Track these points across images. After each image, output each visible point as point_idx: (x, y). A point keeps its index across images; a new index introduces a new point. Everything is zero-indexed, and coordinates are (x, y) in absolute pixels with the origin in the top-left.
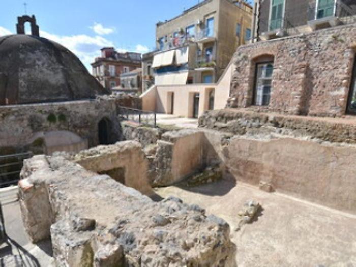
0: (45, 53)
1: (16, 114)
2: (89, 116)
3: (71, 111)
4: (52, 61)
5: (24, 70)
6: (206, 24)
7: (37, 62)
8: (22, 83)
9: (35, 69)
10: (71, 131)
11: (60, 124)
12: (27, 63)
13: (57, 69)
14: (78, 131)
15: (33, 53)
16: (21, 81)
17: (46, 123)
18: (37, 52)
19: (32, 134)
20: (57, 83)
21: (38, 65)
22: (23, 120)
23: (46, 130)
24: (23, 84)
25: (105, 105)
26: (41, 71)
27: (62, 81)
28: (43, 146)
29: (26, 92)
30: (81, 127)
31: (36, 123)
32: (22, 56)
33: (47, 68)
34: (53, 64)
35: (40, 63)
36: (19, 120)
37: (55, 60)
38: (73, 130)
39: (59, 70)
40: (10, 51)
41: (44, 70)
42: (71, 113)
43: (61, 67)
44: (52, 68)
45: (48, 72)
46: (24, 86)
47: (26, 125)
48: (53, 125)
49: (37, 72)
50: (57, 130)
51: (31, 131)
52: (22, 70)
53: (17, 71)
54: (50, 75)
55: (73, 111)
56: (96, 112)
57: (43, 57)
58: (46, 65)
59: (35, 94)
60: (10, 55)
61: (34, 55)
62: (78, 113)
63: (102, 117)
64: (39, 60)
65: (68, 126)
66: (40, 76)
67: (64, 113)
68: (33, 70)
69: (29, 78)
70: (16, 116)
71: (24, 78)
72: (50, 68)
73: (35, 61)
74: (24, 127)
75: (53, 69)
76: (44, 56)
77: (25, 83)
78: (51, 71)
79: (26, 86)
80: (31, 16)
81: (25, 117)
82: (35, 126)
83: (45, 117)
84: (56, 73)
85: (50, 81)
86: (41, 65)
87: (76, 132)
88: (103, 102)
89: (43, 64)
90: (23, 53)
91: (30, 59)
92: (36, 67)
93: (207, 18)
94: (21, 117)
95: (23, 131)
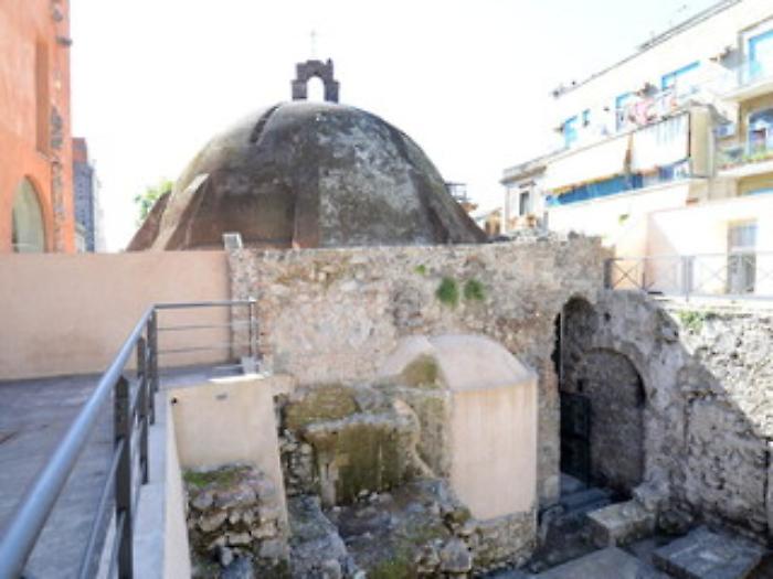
0: (371, 134)
1: (360, 275)
2: (541, 287)
3: (495, 272)
4: (389, 153)
5: (330, 172)
6: (746, 50)
7: (359, 154)
8: (326, 206)
9: (356, 172)
10: (492, 336)
11: (466, 313)
12: (337, 155)
13: (401, 171)
14: (510, 337)
15: (348, 133)
16: (325, 201)
17: (432, 309)
18: (355, 129)
19: (395, 343)
20: (405, 207)
21: (362, 161)
22: (375, 293)
23: (429, 329)
24: (330, 209)
25: (582, 253)
26: (370, 177)
27: (415, 204)
28: (438, 382)
29: (336, 228)
30: (516, 326)
31: (406, 305)
32: (323, 140)
33: (380, 170)
34: (392, 160)
35: (364, 155)
36: (366, 293)
37: (395, 152)
38: (497, 334)
39: (406, 176)
40: (296, 129)
41: (376, 173)
42: (495, 278)
43: (408, 167)
44: (393, 169)
45: (384, 178)
46: (332, 214)
47: (380, 311)
48: (449, 316)
49: (360, 176)
50: (457, 330)
51: (392, 331)
52: (327, 174)
53: (315, 175)
54: (389, 185)
55: (500, 271)
56: (556, 277)
57: (368, 142)
58: (378, 162)
59: (357, 235)
60: (296, 139)
61: (351, 137)
62: (511, 278)
63: (572, 293)
64: (362, 149)
65: (486, 319)
66: (367, 187)
67: (479, 277)
68: (351, 173)
69: (344, 192)
70: (361, 283)
71: (331, 192)
72: (388, 168)
73: (353, 152)
74: (375, 321)
75: (394, 172)
76: (372, 139)
77: (336, 206)
78: (388, 174)
79: (336, 213)
80: (324, 61)
81: (380, 286)
82: (404, 315)
83: (431, 286)
84: (400, 182)
85: (389, 201)
86: (368, 161)
87: (503, 340)
88: (577, 242)
89: (372, 159)
90: (325, 133)
91: (342, 146)
92: (358, 165)
93: (747, 36)
94: (371, 286)
95: (372, 331)
